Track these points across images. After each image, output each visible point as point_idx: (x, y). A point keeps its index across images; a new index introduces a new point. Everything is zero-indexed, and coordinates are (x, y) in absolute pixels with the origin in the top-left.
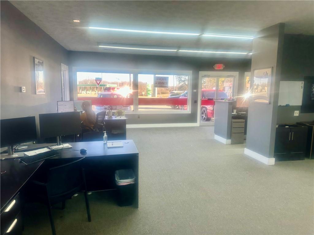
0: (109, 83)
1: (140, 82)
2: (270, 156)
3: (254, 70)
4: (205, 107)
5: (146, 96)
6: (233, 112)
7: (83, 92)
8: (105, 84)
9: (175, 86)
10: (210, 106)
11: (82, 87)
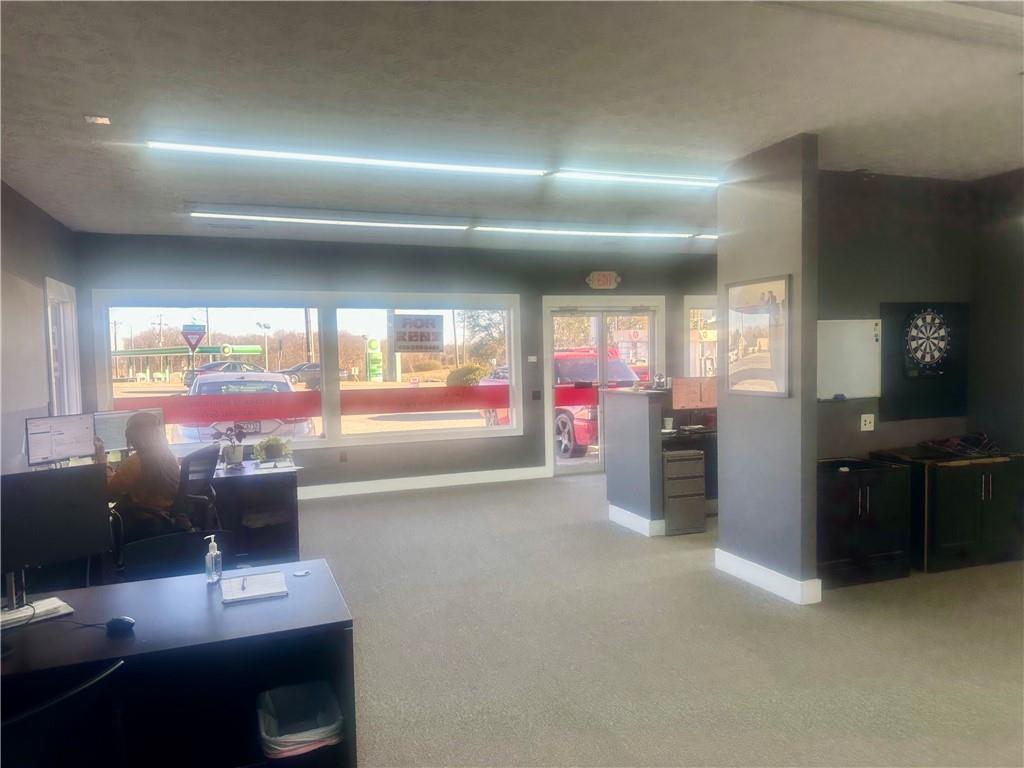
0: (232, 341)
1: (345, 335)
2: (804, 575)
3: (728, 286)
4: (564, 412)
5: (366, 379)
6: (664, 428)
7: (141, 375)
8: (219, 344)
9: (460, 342)
10: (580, 407)
11: (138, 359)
